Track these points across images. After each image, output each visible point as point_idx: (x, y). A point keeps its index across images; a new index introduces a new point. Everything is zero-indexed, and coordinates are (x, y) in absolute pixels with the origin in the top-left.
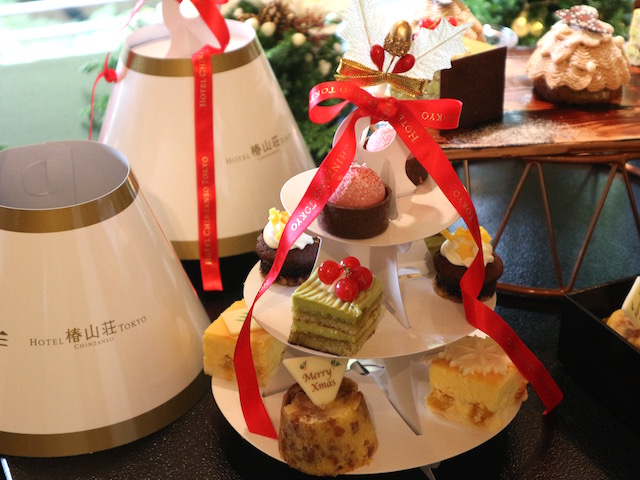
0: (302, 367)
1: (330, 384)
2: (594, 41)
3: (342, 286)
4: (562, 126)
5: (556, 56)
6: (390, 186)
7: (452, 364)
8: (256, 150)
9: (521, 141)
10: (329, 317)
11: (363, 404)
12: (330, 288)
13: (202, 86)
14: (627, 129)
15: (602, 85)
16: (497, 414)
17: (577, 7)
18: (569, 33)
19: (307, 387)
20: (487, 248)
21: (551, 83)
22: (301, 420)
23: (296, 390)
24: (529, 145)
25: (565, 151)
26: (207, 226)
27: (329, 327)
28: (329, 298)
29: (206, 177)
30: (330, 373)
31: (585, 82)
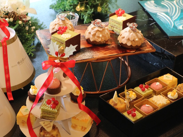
0: (44, 123)
1: (50, 127)
2: (101, 30)
3: (53, 106)
4: (95, 52)
5: (92, 33)
6: (61, 81)
7: (77, 118)
8: (19, 63)
9: (86, 58)
10: (50, 112)
11: (58, 130)
12: (49, 106)
13: (5, 49)
14: (111, 52)
15: (104, 40)
16: (87, 128)
17: (96, 20)
18: (95, 28)
19: (45, 128)
20: (82, 91)
21: (92, 40)
22: (45, 135)
23: (42, 128)
24: (88, 59)
25: (96, 59)
26: (8, 84)
27: (50, 114)
28: (49, 108)
29: (7, 72)
30: (50, 124)
31: (100, 40)
